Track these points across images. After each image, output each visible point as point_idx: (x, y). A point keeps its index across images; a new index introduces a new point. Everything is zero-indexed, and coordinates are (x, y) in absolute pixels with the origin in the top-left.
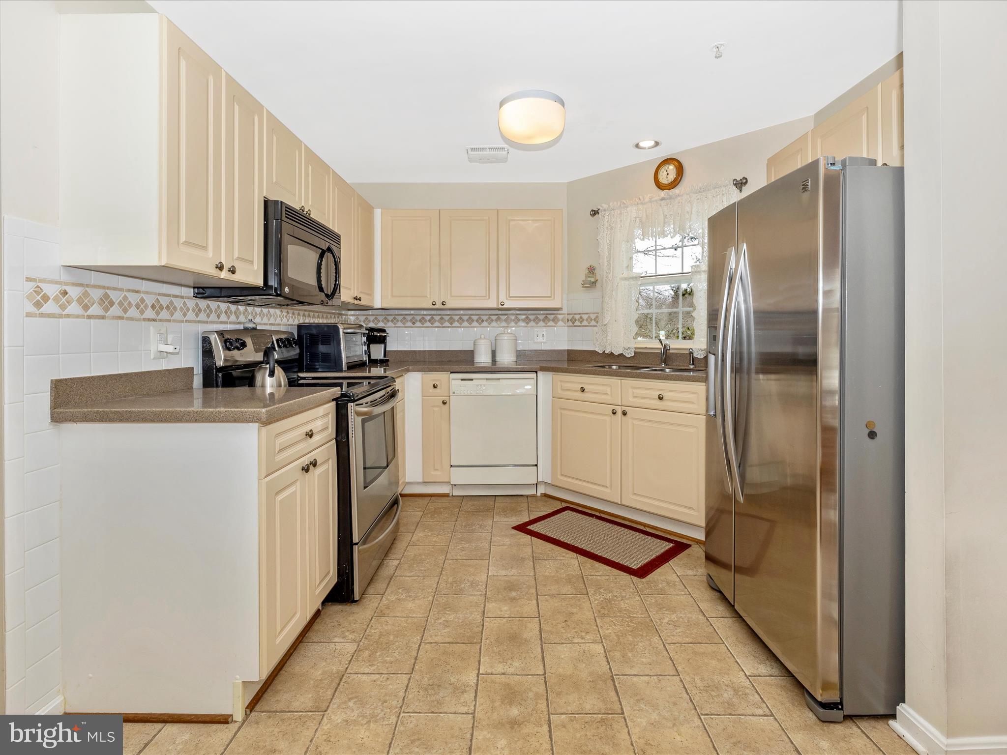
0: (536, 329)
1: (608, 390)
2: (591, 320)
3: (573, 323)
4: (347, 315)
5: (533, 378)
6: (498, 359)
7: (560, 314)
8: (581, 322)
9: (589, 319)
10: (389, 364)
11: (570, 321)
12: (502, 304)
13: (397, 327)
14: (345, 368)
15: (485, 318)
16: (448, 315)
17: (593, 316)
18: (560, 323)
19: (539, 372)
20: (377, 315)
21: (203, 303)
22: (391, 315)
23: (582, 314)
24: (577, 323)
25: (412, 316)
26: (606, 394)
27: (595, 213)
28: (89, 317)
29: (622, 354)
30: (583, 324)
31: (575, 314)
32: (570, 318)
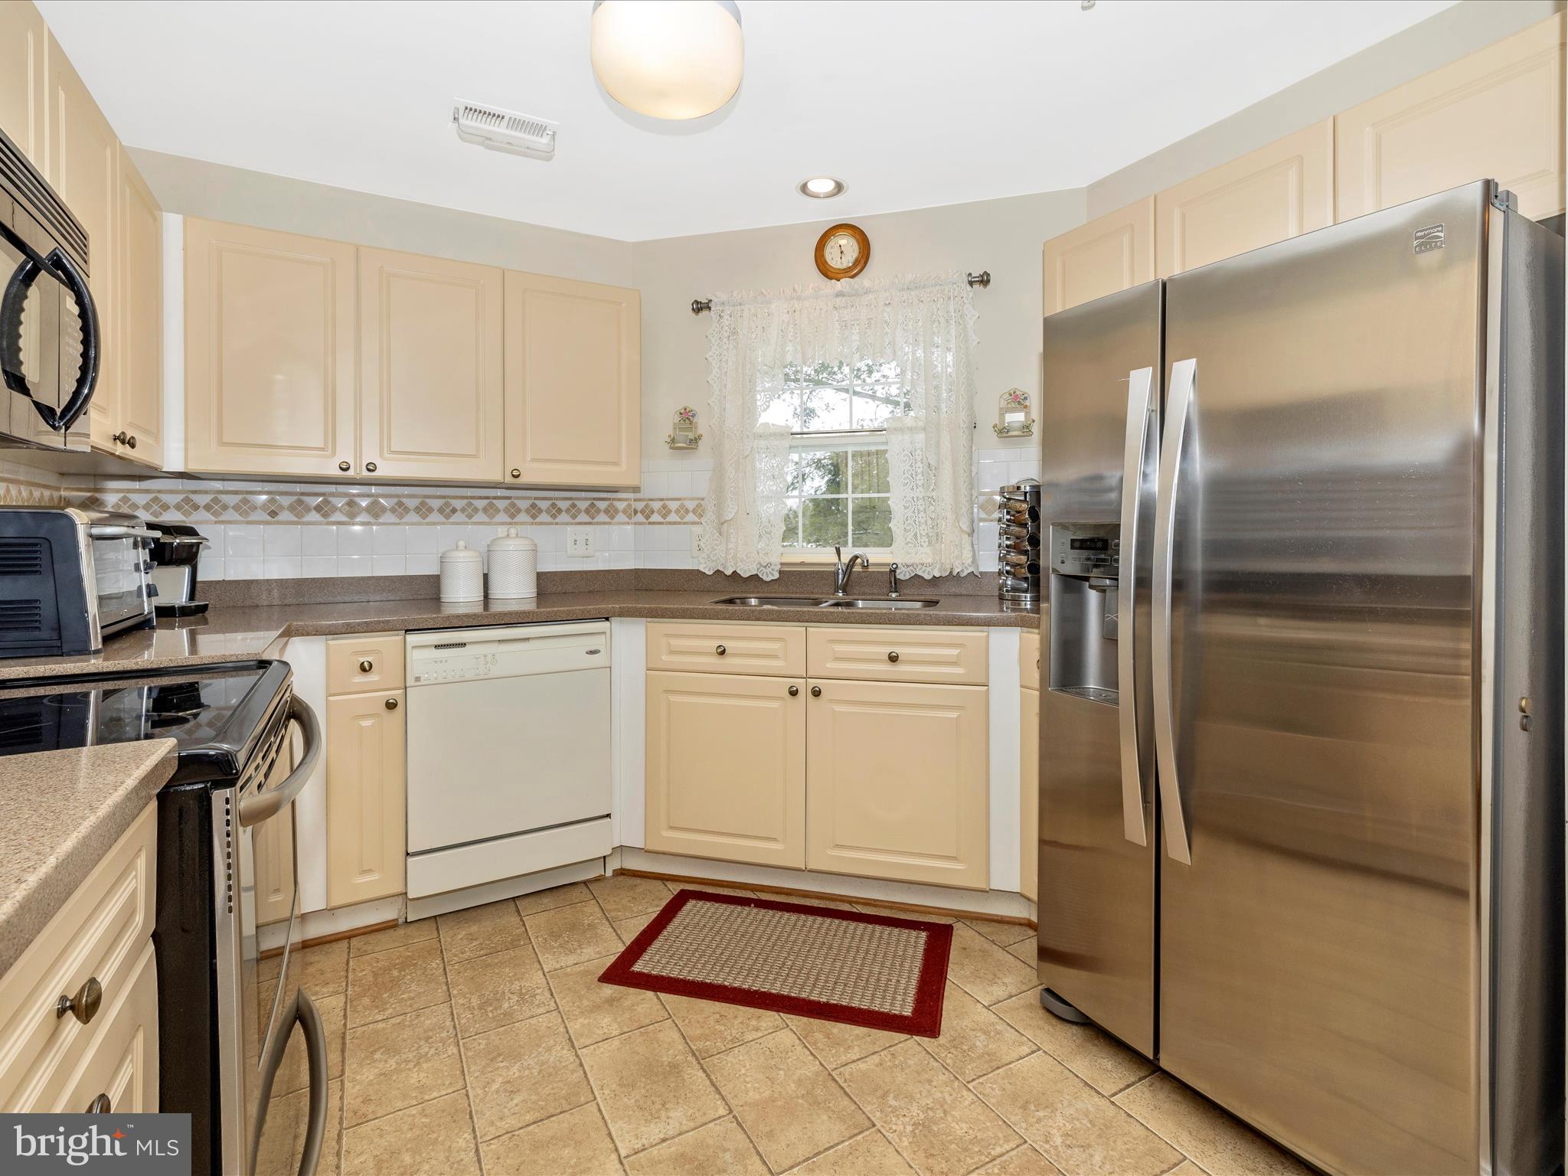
0: (569, 528)
2: (687, 512)
3: (647, 517)
6: (496, 592)
7: (619, 500)
8: (664, 516)
9: (683, 511)
11: (640, 514)
12: (515, 475)
15: (458, 504)
17: (691, 505)
18: (621, 517)
23: (667, 499)
24: (656, 518)
27: (701, 307)
29: (757, 575)
30: (670, 519)
31: (652, 500)
32: (639, 509)
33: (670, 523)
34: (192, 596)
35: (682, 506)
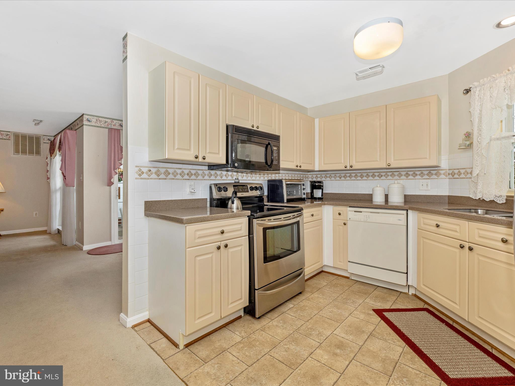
0: (421, 181)
1: (457, 228)
3: (453, 176)
4: (307, 175)
5: (404, 214)
6: (390, 200)
7: (441, 170)
8: (459, 176)
9: (466, 173)
10: (323, 199)
11: (450, 175)
12: (389, 165)
13: (331, 180)
14: (285, 201)
16: (360, 173)
18: (443, 176)
19: (409, 211)
20: (322, 174)
21: (213, 172)
22: (329, 174)
23: (460, 169)
24: (456, 176)
25: (339, 174)
26: (456, 231)
27: (467, 91)
28: (160, 179)
29: (493, 200)
30: (461, 176)
31: (455, 169)
32: (450, 173)
33: (461, 178)
34: (322, 195)
35: (466, 171)
